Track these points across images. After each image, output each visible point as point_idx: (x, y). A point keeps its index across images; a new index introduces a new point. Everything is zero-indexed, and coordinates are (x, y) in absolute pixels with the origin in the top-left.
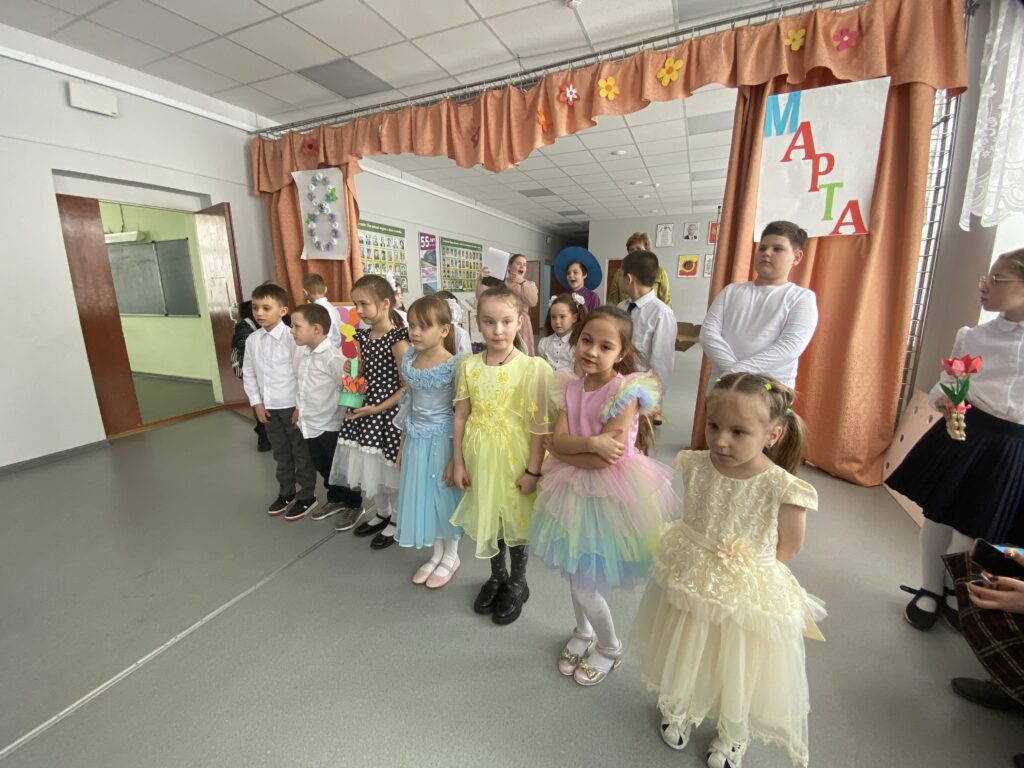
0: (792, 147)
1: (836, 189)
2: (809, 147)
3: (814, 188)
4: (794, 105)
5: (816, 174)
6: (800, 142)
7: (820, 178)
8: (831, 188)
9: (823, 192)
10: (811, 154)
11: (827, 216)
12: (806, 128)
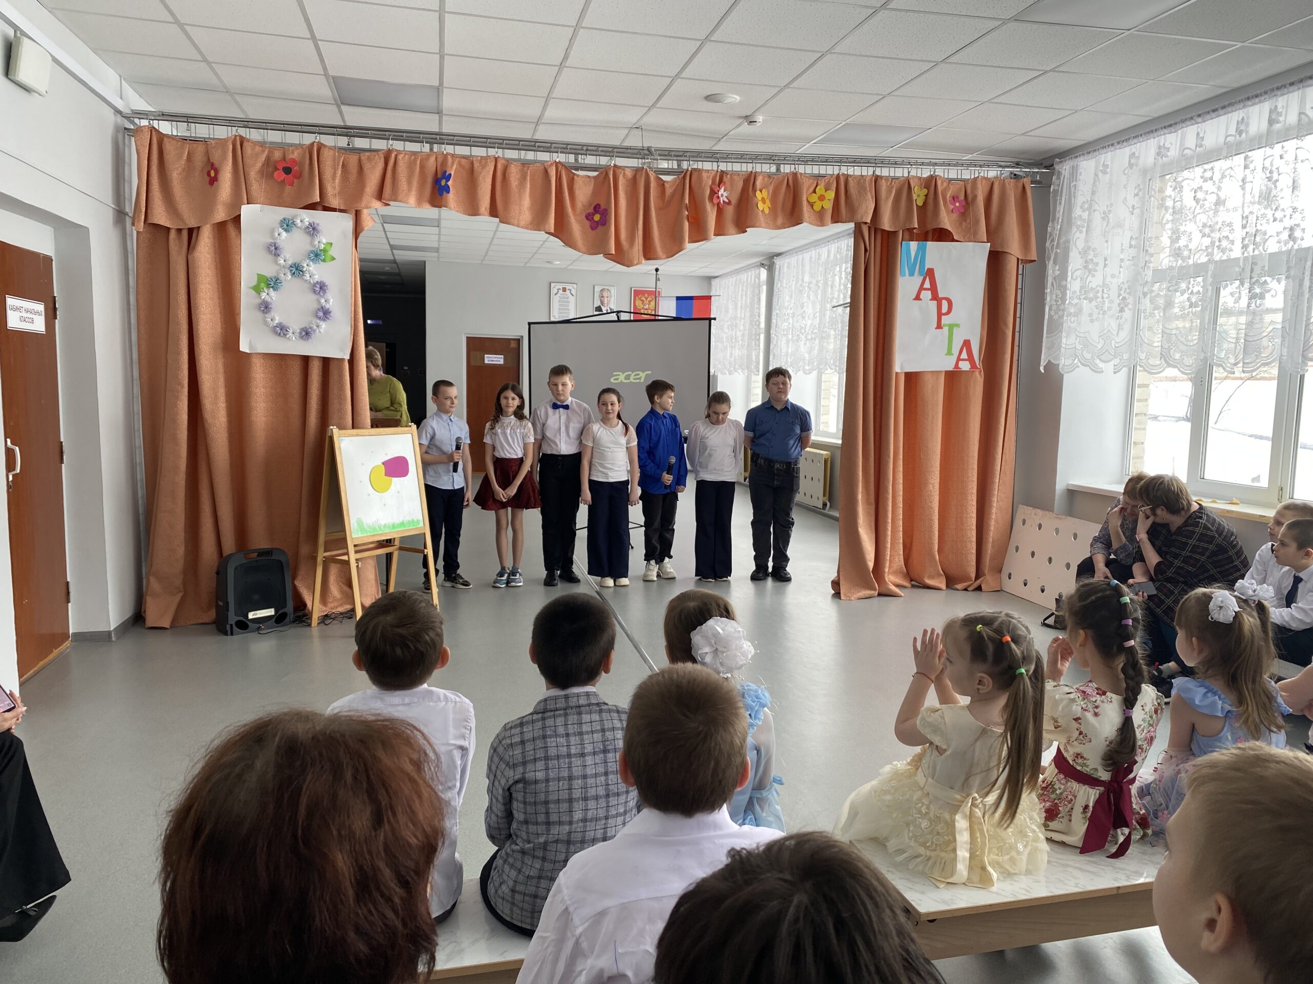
0: (921, 288)
1: (955, 328)
2: (934, 289)
3: (939, 326)
4: (922, 252)
5: (940, 315)
6: (927, 285)
7: (943, 317)
8: (951, 327)
9: (946, 329)
10: (935, 297)
11: (949, 353)
12: (930, 273)
